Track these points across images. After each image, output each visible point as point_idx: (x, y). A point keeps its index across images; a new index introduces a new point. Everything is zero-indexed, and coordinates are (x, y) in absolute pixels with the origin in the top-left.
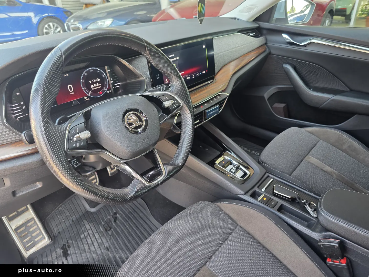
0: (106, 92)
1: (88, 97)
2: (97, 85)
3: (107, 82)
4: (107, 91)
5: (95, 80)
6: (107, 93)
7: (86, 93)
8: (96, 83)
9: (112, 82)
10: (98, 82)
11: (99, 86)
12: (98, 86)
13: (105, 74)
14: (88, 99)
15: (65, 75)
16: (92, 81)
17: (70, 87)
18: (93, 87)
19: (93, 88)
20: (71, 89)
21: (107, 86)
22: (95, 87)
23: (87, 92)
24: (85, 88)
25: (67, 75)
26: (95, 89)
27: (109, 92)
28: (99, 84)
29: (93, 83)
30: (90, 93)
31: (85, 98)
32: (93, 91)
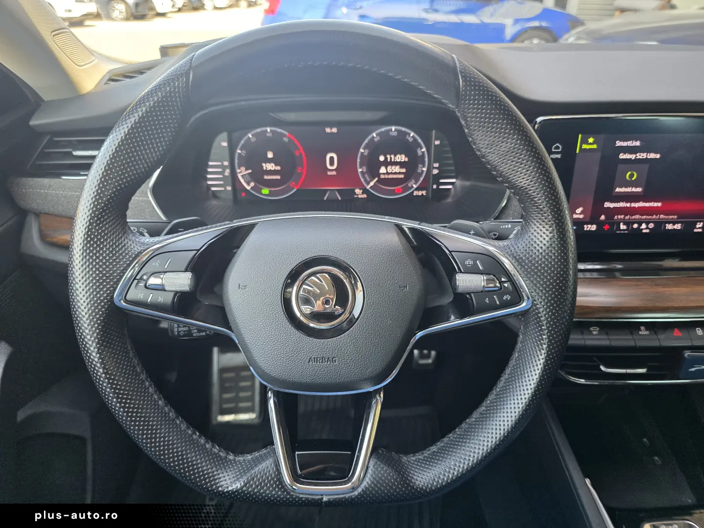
0: (413, 192)
1: (365, 191)
2: (397, 169)
3: (425, 169)
4: (417, 189)
5: (395, 156)
6: (414, 194)
7: (362, 180)
8: (396, 163)
9: (435, 172)
10: (401, 164)
11: (400, 173)
12: (396, 173)
13: (424, 150)
14: (363, 193)
15: (328, 130)
16: (386, 158)
17: (332, 159)
18: (385, 172)
19: (384, 174)
20: (332, 163)
21: (419, 180)
22: (388, 173)
23: (365, 180)
24: (365, 170)
25: (335, 130)
26: (387, 176)
27: (420, 193)
28: (401, 167)
29: (386, 164)
30: (372, 184)
31: (358, 191)
32: (381, 181)
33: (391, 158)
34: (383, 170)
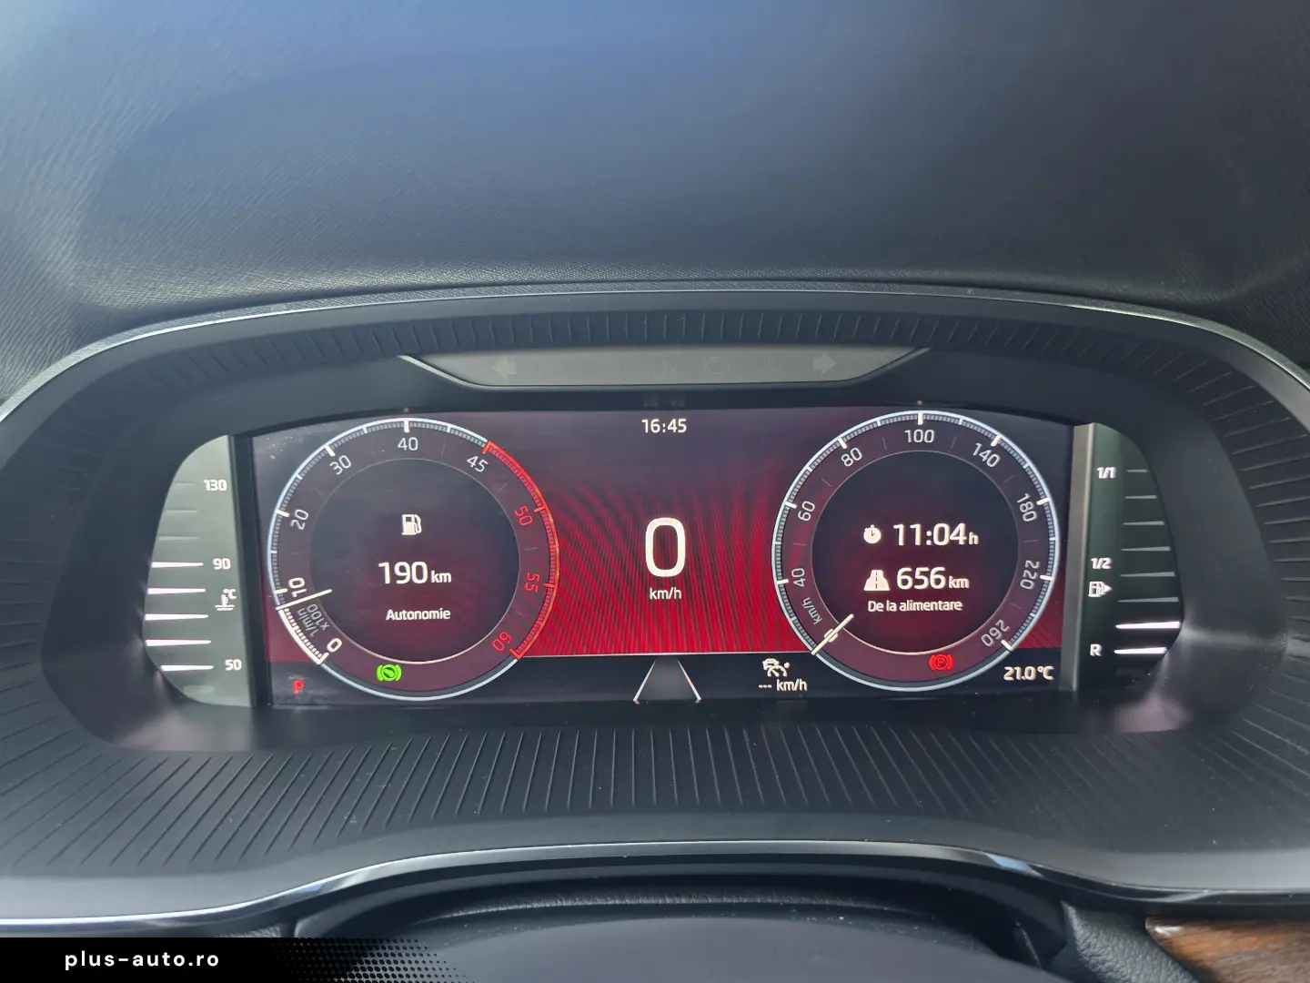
0: (1000, 669)
1: (802, 665)
2: (934, 578)
3: (1050, 579)
4: (1018, 658)
5: (927, 526)
6: (1007, 677)
7: (791, 620)
8: (929, 556)
9: (1100, 589)
10: (952, 558)
11: (947, 594)
12: (930, 595)
13: (1046, 500)
14: (792, 677)
15: (652, 425)
16: (889, 536)
17: (665, 537)
18: (884, 586)
19: (880, 597)
20: (665, 559)
21: (1025, 618)
22: (896, 595)
23: (805, 621)
24: (801, 583)
25: (678, 425)
26: (892, 607)
27: (1030, 673)
28: (950, 572)
29: (890, 557)
30: (831, 636)
31: (771, 665)
32: (867, 627)
33: (910, 534)
34: (876, 581)
